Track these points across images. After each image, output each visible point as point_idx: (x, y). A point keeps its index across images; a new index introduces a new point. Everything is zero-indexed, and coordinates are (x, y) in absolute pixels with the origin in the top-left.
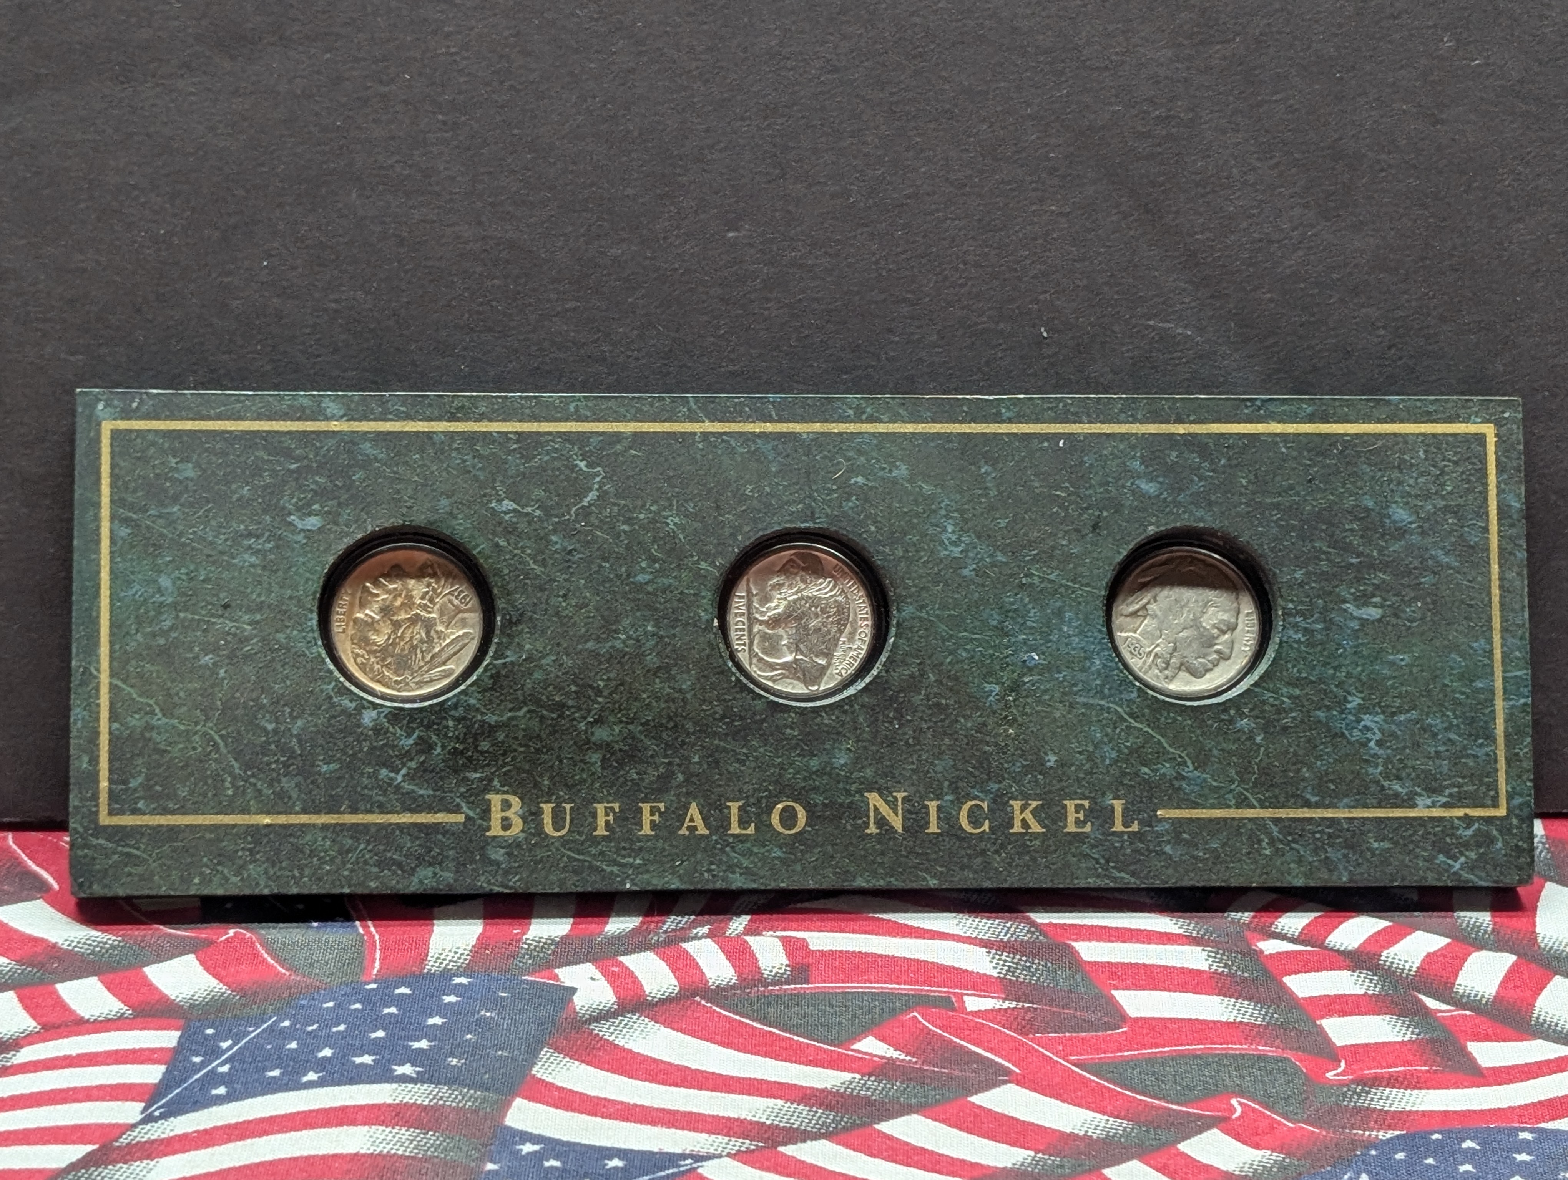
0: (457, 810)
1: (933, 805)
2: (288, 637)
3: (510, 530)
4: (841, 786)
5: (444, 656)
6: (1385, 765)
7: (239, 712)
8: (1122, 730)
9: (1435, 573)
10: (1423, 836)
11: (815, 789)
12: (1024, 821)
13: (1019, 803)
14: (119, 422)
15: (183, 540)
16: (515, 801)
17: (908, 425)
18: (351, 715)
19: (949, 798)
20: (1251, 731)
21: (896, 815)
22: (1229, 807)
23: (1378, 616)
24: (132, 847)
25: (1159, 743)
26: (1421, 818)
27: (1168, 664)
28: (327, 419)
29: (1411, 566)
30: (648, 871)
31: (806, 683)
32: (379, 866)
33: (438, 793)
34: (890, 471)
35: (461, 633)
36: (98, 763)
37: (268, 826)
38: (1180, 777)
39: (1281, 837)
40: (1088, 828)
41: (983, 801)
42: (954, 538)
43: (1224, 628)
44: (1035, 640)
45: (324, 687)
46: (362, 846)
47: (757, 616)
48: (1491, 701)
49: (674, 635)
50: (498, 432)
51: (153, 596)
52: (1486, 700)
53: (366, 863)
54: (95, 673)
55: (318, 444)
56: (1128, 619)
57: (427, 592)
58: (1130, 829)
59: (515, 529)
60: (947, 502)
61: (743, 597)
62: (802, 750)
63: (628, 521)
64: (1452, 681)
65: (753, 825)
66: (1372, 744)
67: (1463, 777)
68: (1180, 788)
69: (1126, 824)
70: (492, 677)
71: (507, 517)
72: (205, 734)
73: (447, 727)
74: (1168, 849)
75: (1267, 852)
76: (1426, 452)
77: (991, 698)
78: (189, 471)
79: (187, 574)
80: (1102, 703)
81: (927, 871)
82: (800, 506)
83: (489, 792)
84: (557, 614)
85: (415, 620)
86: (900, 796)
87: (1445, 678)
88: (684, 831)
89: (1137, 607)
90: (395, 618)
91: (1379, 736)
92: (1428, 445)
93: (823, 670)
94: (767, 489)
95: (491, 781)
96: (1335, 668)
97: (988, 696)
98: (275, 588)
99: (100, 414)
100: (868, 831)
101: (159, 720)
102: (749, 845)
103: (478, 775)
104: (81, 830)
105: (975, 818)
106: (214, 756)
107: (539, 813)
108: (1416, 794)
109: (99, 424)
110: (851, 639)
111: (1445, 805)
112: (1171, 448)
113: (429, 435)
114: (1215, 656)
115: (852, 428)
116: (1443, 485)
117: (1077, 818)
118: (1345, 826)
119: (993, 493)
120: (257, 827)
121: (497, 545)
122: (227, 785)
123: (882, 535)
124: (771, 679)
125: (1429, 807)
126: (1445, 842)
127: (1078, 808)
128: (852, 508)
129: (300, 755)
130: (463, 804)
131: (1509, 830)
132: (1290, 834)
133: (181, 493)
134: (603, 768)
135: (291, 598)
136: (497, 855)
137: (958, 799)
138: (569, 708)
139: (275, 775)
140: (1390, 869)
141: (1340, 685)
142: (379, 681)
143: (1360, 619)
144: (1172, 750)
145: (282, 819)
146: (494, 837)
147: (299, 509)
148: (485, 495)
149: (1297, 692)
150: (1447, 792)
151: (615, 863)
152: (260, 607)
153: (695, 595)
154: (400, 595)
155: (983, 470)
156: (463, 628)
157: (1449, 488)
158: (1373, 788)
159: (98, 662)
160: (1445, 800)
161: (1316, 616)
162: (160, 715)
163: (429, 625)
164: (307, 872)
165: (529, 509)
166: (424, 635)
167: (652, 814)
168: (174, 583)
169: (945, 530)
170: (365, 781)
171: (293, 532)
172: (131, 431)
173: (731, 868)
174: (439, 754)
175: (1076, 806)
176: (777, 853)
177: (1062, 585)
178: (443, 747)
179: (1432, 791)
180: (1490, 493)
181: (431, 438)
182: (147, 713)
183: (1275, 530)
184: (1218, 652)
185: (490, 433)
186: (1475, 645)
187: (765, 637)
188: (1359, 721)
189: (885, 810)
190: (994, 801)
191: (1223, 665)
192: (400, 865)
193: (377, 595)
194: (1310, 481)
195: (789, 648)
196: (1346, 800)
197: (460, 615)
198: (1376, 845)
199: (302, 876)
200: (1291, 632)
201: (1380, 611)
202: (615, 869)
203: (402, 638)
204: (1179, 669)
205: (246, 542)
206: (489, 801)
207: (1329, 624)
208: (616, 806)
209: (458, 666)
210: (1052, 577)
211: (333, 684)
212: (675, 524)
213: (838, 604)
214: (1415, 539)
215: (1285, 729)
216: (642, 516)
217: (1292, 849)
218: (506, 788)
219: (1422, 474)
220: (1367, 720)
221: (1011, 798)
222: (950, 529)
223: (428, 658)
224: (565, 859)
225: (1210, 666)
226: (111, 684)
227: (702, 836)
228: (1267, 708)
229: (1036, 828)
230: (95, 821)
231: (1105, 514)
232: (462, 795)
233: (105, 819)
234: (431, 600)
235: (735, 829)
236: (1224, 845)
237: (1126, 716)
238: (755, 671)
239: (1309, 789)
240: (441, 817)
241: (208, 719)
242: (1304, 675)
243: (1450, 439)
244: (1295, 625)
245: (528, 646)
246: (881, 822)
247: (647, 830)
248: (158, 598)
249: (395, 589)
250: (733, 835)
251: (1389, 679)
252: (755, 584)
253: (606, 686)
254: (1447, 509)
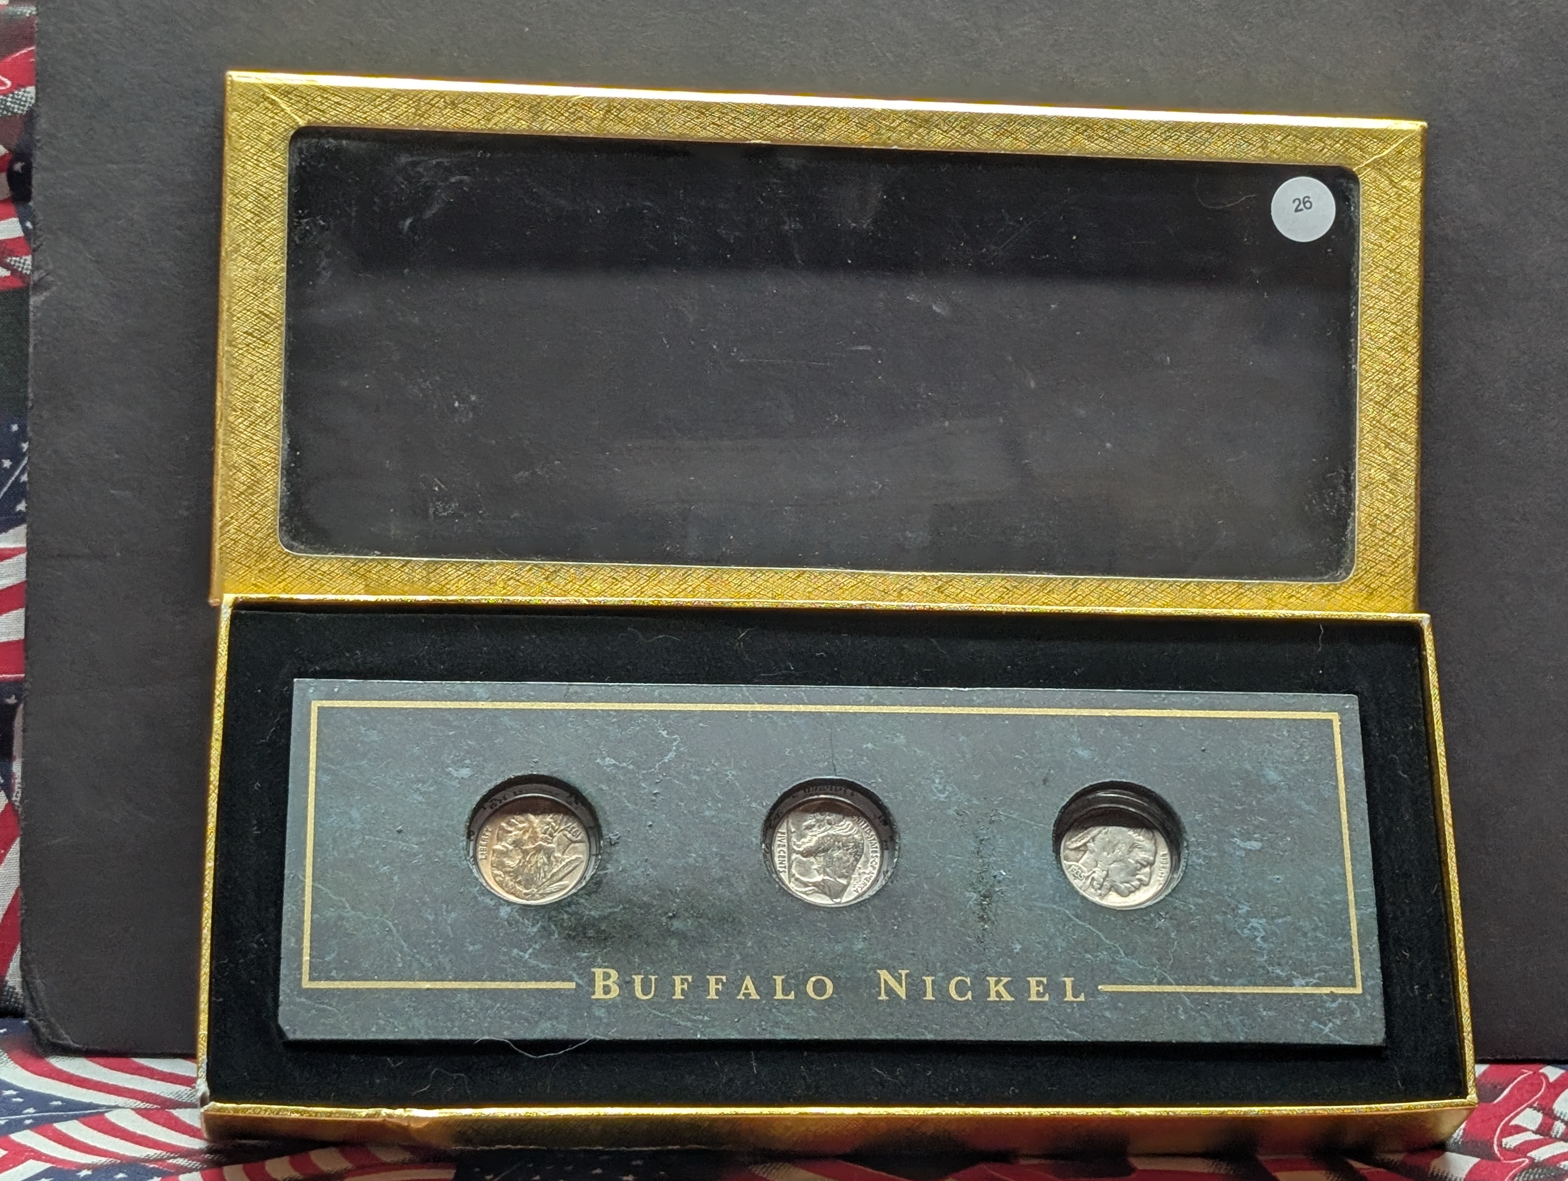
0: (570, 979)
1: (929, 980)
2: (445, 854)
3: (611, 780)
4: (859, 964)
5: (561, 875)
6: (1269, 954)
7: (409, 906)
8: (1070, 927)
9: (1300, 817)
10: (1299, 1008)
11: (841, 968)
12: (997, 992)
13: (994, 979)
14: (324, 702)
15: (369, 784)
16: (613, 973)
17: (905, 708)
18: (491, 910)
19: (941, 974)
20: (1167, 928)
21: (901, 986)
22: (1152, 984)
23: (1258, 848)
24: (327, 1004)
25: (1098, 937)
26: (1298, 994)
27: (1102, 885)
28: (476, 700)
29: (1282, 812)
30: (713, 1026)
31: (832, 897)
32: (510, 1020)
33: (556, 967)
34: (892, 740)
35: (574, 857)
36: (302, 943)
37: (428, 989)
38: (1114, 962)
39: (1193, 1006)
40: (1046, 998)
41: (966, 977)
42: (940, 787)
43: (1145, 863)
44: (1003, 861)
45: (471, 889)
46: (498, 1005)
47: (795, 847)
48: (1347, 909)
49: (733, 855)
50: (602, 710)
51: (345, 824)
52: (1342, 910)
53: (501, 1017)
54: (302, 878)
55: (470, 718)
56: (1073, 853)
57: (548, 829)
58: (1078, 999)
59: (615, 778)
60: (934, 762)
61: (784, 833)
62: (829, 938)
63: (698, 773)
64: (1316, 895)
65: (793, 993)
66: (1258, 939)
67: (1328, 965)
68: (1115, 970)
69: (1075, 996)
70: (596, 884)
71: (608, 770)
72: (383, 923)
73: (563, 919)
74: (1107, 1014)
75: (1183, 1017)
76: (1288, 731)
77: (971, 902)
78: (374, 736)
79: (371, 808)
80: (1055, 906)
81: (926, 1028)
82: (826, 764)
83: (594, 967)
84: (645, 839)
85: (539, 849)
86: (904, 972)
87: (1310, 892)
88: (741, 997)
89: (1079, 844)
90: (524, 848)
91: (1263, 934)
92: (1290, 727)
93: (845, 888)
94: (801, 752)
95: (595, 958)
96: (1228, 884)
97: (968, 901)
98: (436, 818)
99: (311, 695)
100: (880, 998)
101: (349, 912)
102: (790, 1007)
103: (586, 954)
104: (288, 991)
105: (961, 989)
106: (389, 938)
107: (631, 983)
108: (1294, 976)
109: (310, 704)
110: (865, 865)
111: (1316, 985)
112: (1100, 726)
113: (551, 711)
114: (1138, 883)
115: (863, 709)
116: (1302, 755)
117: (1038, 991)
118: (1241, 999)
119: (968, 756)
120: (419, 990)
121: (602, 790)
122: (398, 959)
123: (886, 784)
124: (805, 893)
125: (1303, 986)
126: (1317, 1012)
127: (1039, 983)
128: (864, 766)
129: (453, 938)
130: (574, 975)
131: (1365, 1005)
132: (1199, 1004)
133: (369, 751)
134: (679, 950)
135: (448, 826)
136: (601, 1013)
137: (947, 975)
138: (654, 906)
139: (433, 953)
140: (1276, 1032)
141: (1233, 896)
142: (512, 894)
143: (1245, 849)
144: (1108, 942)
145: (439, 985)
146: (597, 1000)
147: (454, 763)
148: (592, 754)
149: (1201, 901)
150: (1317, 975)
151: (689, 1020)
152: (424, 833)
153: (747, 826)
154: (528, 831)
155: (961, 740)
156: (575, 853)
157: (1307, 758)
158: (1261, 971)
159: (304, 871)
160: (1315, 981)
161: (1212, 846)
162: (349, 909)
163: (549, 853)
164: (457, 1023)
165: (625, 764)
166: (546, 860)
167: (717, 984)
168: (361, 814)
169: (934, 782)
170: (502, 958)
171: (451, 779)
172: (333, 708)
173: (777, 1024)
174: (556, 939)
175: (1037, 981)
176: (812, 1013)
177: (1021, 823)
178: (559, 933)
179: (1305, 975)
180: (1338, 761)
181: (552, 713)
182: (339, 907)
183: (1179, 786)
184: (1140, 880)
185: (596, 710)
186: (1332, 869)
187: (800, 863)
188: (1248, 923)
189: (892, 983)
190: (975, 977)
191: (1144, 888)
192: (527, 1020)
193: (511, 832)
194: (1204, 750)
195: (818, 871)
196: (1240, 981)
197: (573, 845)
198: (1265, 1013)
199: (454, 1027)
200: (1194, 858)
201: (1260, 844)
202: (689, 1024)
203: (529, 862)
204: (1110, 890)
205: (415, 786)
206: (594, 973)
207: (1223, 853)
208: (690, 978)
209: (571, 882)
210: (1014, 816)
211: (478, 888)
212: (733, 775)
213: (855, 841)
214: (1284, 793)
215: (1193, 928)
216: (708, 770)
217: (1201, 1015)
218: (606, 964)
219: (1286, 747)
220: (1254, 922)
221: (987, 976)
222: (937, 781)
223: (549, 876)
224: (651, 1016)
225: (1133, 889)
226: (313, 886)
227: (755, 1000)
228: (1178, 912)
229: (1007, 997)
230: (300, 984)
231: (1052, 772)
232: (574, 969)
233: (306, 984)
234: (551, 835)
235: (779, 996)
236: (1150, 1011)
237: (1072, 917)
238: (793, 887)
239: (1212, 972)
240: (558, 985)
241: (384, 911)
242: (1205, 889)
243: (1307, 723)
244: (1197, 853)
245: (623, 862)
246: (890, 991)
247: (713, 995)
248: (350, 826)
249: (524, 827)
250: (777, 1000)
251: (1269, 893)
252: (793, 824)
253: (681, 891)
254: (1307, 772)
